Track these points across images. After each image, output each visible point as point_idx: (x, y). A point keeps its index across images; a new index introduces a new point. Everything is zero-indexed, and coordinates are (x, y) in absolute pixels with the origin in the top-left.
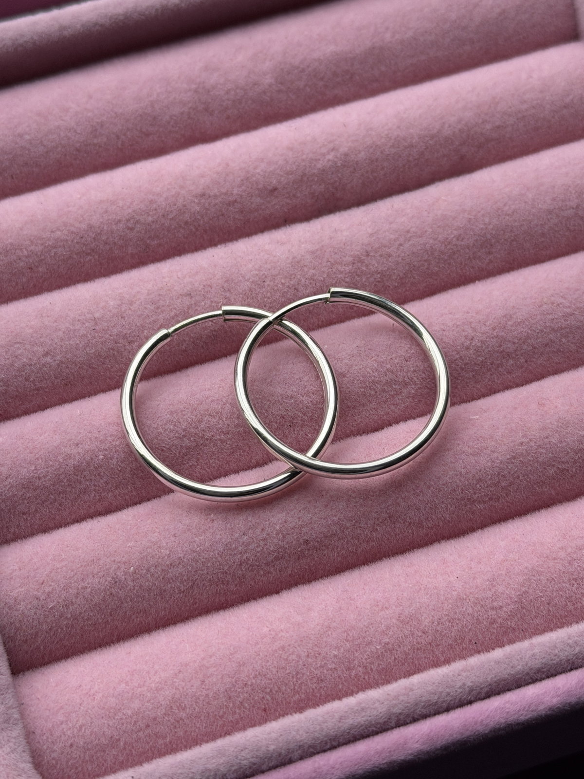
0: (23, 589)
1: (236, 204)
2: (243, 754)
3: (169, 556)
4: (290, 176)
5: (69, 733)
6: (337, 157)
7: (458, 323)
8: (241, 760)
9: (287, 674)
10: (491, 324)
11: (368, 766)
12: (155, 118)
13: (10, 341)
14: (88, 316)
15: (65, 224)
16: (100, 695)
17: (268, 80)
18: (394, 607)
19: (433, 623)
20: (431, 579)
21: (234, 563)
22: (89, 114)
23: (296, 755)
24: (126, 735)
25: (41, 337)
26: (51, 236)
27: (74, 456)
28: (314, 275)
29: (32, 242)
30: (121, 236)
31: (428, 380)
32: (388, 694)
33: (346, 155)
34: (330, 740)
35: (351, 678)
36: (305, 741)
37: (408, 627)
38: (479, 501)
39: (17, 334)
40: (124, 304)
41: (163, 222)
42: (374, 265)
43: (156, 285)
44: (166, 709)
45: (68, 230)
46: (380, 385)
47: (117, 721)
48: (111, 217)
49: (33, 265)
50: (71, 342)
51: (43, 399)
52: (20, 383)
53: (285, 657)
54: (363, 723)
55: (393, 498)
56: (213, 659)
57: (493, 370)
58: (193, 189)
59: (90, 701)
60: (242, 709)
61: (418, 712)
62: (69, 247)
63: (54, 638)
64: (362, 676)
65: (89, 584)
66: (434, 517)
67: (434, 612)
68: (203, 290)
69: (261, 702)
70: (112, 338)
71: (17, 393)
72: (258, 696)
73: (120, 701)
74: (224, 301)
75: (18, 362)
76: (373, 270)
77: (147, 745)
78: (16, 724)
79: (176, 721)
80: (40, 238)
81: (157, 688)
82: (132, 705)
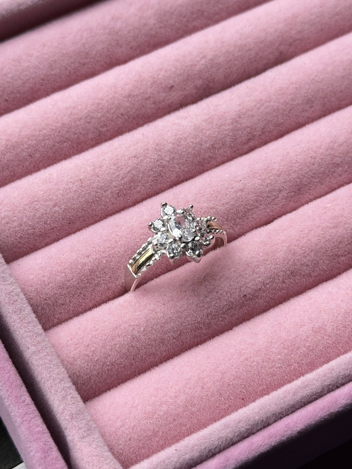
0: (77, 351)
1: (150, 99)
2: (240, 424)
3: (163, 317)
4: (181, 78)
5: (127, 432)
6: (206, 62)
7: (305, 150)
8: (240, 428)
9: (253, 374)
10: (324, 148)
11: (317, 418)
12: (87, 53)
13: (30, 201)
14: (76, 178)
15: (47, 125)
16: (141, 406)
17: (152, 21)
18: (308, 324)
19: (334, 329)
20: (325, 304)
21: (203, 315)
22: (46, 56)
23: (272, 419)
24: (163, 427)
25: (49, 196)
26: (40, 134)
27: (88, 263)
28: (210, 134)
29: (29, 139)
30: (83, 128)
31: (294, 187)
32: (319, 375)
33: (212, 60)
34: (291, 407)
35: (291, 371)
36: (276, 411)
37: (319, 334)
38: (342, 255)
39: (34, 196)
40: (96, 168)
41: (108, 116)
42: (245, 123)
43: (114, 154)
44: (183, 407)
45: (50, 129)
46: (265, 193)
47: (155, 420)
48: (75, 117)
49: (32, 154)
50: (69, 196)
51: (57, 234)
52: (41, 226)
53: (249, 365)
54: (308, 394)
55: (292, 261)
56: (205, 374)
57: (330, 176)
58: (122, 93)
59: (135, 411)
60: (230, 401)
61: (339, 382)
62: (52, 139)
63: (101, 379)
64: (298, 369)
65: (117, 342)
66: (317, 269)
67: (333, 323)
68: (144, 153)
69: (240, 394)
70: (93, 190)
71: (41, 233)
72: (238, 391)
73: (154, 407)
74: (158, 157)
75: (38, 213)
76: (245, 126)
77: (176, 432)
78: (95, 430)
79: (191, 414)
80: (33, 136)
81: (175, 396)
82: (163, 409)
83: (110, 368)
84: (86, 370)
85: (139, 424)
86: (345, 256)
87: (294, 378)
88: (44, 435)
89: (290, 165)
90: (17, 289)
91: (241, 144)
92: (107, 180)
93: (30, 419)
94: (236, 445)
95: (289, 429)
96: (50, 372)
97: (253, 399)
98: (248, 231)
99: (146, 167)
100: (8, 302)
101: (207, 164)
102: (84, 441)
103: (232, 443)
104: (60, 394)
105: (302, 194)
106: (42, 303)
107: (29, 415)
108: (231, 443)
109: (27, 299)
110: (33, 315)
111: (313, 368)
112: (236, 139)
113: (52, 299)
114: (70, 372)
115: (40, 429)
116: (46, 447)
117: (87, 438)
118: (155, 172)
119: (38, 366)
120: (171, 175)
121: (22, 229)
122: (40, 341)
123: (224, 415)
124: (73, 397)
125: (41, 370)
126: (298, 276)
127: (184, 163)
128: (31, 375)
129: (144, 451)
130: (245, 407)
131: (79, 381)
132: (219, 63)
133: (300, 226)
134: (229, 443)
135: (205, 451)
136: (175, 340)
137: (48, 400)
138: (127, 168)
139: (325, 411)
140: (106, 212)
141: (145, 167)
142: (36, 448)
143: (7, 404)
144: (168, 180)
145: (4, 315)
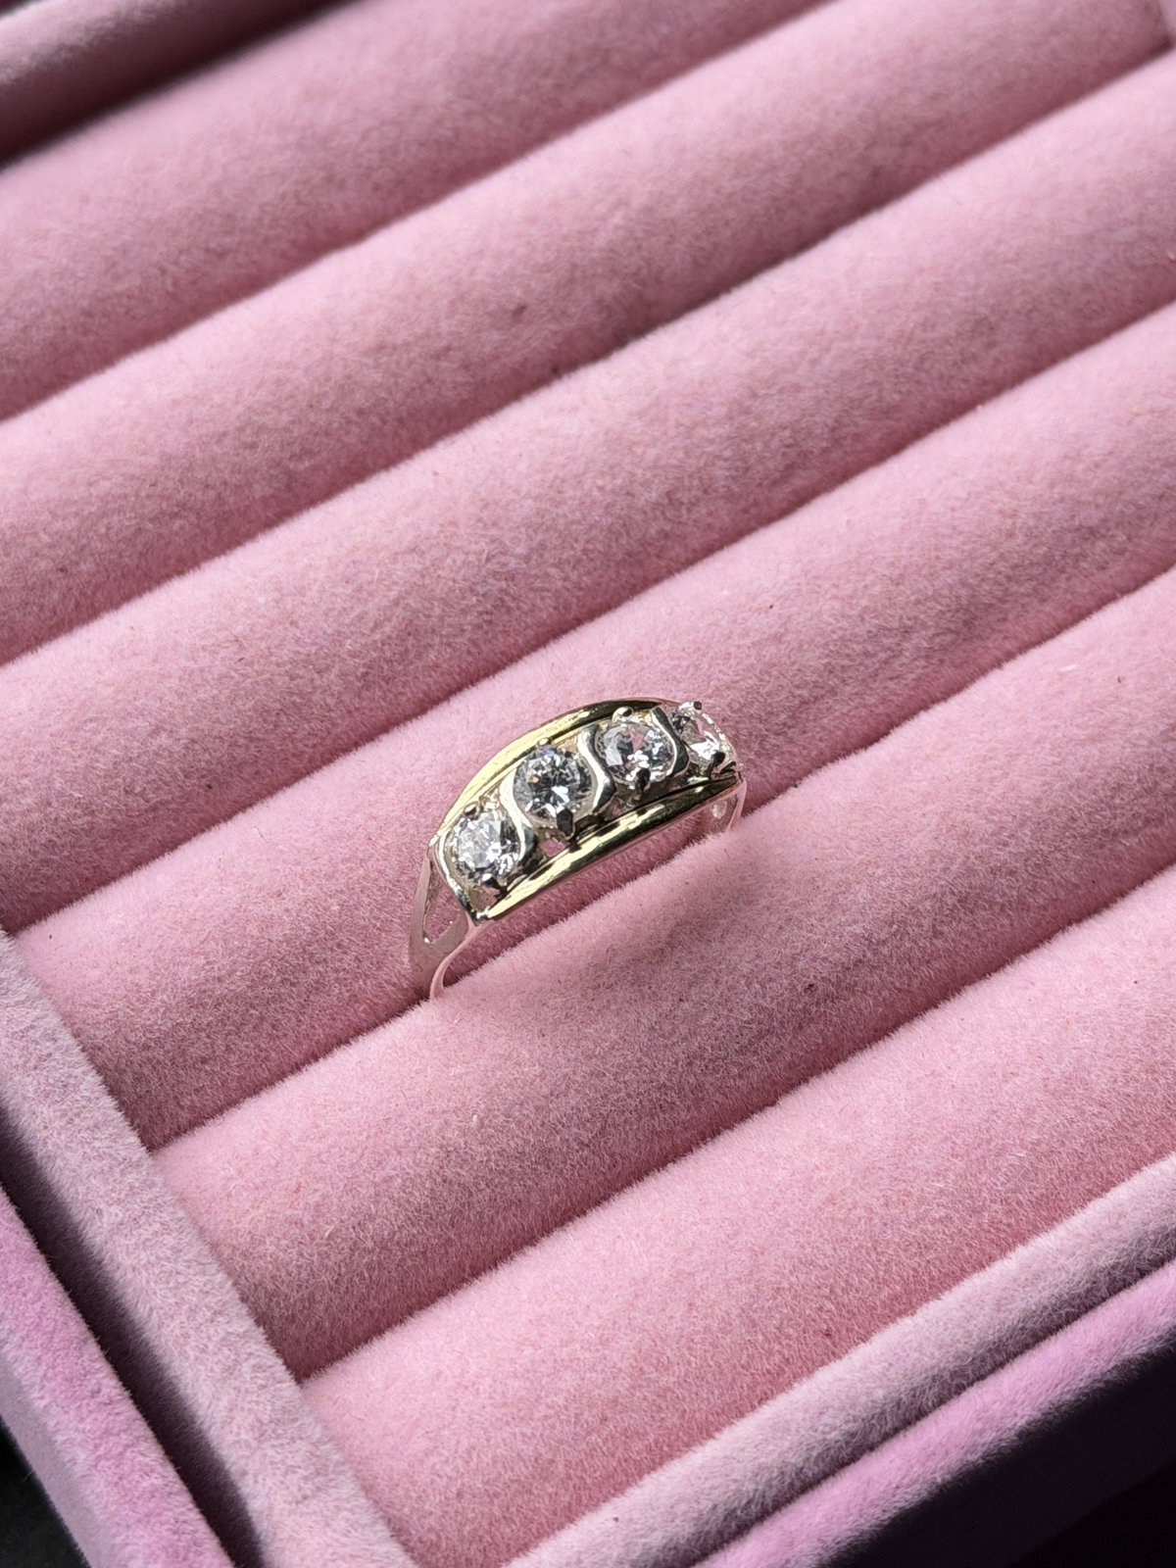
0: (261, 1211)
1: (451, 353)
2: (825, 1419)
3: (543, 1076)
4: (548, 276)
5: (448, 1469)
6: (631, 220)
7: (978, 489)
8: (823, 1433)
9: (856, 1249)
10: (1043, 478)
11: (1081, 1382)
12: (230, 217)
13: (73, 720)
14: (222, 636)
15: (113, 463)
16: (488, 1381)
17: (440, 95)
18: (1028, 1070)
19: (1115, 1081)
20: (1081, 997)
21: (676, 1063)
22: (94, 234)
23: (931, 1396)
24: (566, 1447)
26: (91, 495)
27: (280, 918)
28: (658, 458)
29: (54, 514)
30: (234, 465)
31: (949, 615)
32: (1079, 1235)
33: (648, 210)
34: (990, 1350)
35: (984, 1230)
36: (942, 1365)
37: (1067, 1100)
38: (1126, 832)
39: (84, 703)
40: (288, 595)
41: (312, 420)
42: (772, 413)
43: (341, 545)
44: (631, 1376)
45: (123, 475)
46: (858, 643)
47: (539, 1423)
48: (204, 431)
49: (67, 562)
50: (202, 696)
51: (169, 826)
52: (116, 803)
53: (842, 1217)
54: (1046, 1302)
55: (959, 860)
56: (695, 1256)
57: (1068, 570)
58: (356, 339)
59: (471, 1397)
60: (784, 1342)
61: (1146, 1255)
62: (133, 509)
63: (347, 1298)
64: (1005, 1221)
65: (394, 1169)
66: (1045, 882)
67: (1110, 1060)
68: (442, 535)
69: (817, 1318)
70: (282, 670)
71: (114, 826)
72: (810, 1308)
73: (532, 1382)
74: (492, 547)
75: (102, 760)
76: (772, 423)
77: (611, 1458)
78: (340, 1473)
79: (659, 1396)
80: (68, 502)
81: (601, 1338)
82: (561, 1385)
83: (375, 1258)
84: (295, 1272)
85: (488, 1441)
86: (1136, 832)
87: (996, 1251)
88: (169, 1500)
89: (933, 541)
90: (47, 1020)
91: (766, 482)
92: (325, 633)
93: (120, 1449)
94: (816, 1492)
95: (987, 1426)
96: (176, 1288)
97: (862, 1331)
98: (808, 772)
99: (454, 581)
100: (21, 1062)
101: (654, 559)
102: (304, 1509)
103: (801, 1485)
104: (216, 1360)
105: (980, 637)
106: (136, 1059)
107: (116, 1439)
108: (798, 1484)
109: (83, 1050)
110: (108, 1102)
111: (1057, 1215)
112: (747, 470)
113: (168, 1047)
114: (243, 1281)
115: (156, 1482)
116: (178, 1540)
117: (315, 1502)
118: (484, 595)
119: (134, 1269)
120: (539, 602)
121: (53, 817)
122: (137, 1185)
123: (769, 1392)
124: (260, 1367)
125: (148, 1282)
126: (985, 909)
127: (579, 561)
128: (114, 1301)
129: (508, 1530)
130: (838, 1361)
131: (277, 1310)
132: (673, 222)
133: (979, 741)
134: (792, 1484)
135: (714, 1518)
136: (586, 1152)
137: (174, 1381)
138: (390, 590)
139: (1105, 1354)
140: (328, 742)
141: (451, 583)
142: (149, 1546)
143: (42, 1404)
144: (529, 620)
145: (10, 1109)
